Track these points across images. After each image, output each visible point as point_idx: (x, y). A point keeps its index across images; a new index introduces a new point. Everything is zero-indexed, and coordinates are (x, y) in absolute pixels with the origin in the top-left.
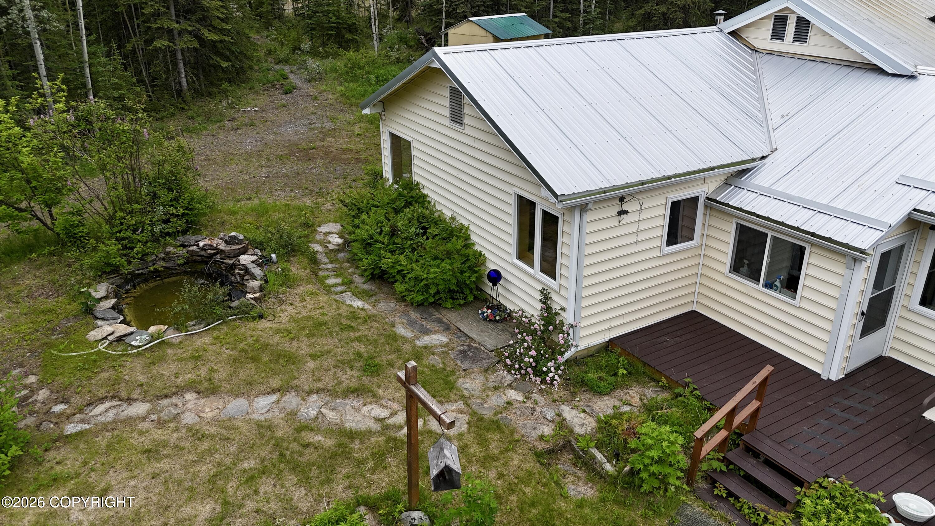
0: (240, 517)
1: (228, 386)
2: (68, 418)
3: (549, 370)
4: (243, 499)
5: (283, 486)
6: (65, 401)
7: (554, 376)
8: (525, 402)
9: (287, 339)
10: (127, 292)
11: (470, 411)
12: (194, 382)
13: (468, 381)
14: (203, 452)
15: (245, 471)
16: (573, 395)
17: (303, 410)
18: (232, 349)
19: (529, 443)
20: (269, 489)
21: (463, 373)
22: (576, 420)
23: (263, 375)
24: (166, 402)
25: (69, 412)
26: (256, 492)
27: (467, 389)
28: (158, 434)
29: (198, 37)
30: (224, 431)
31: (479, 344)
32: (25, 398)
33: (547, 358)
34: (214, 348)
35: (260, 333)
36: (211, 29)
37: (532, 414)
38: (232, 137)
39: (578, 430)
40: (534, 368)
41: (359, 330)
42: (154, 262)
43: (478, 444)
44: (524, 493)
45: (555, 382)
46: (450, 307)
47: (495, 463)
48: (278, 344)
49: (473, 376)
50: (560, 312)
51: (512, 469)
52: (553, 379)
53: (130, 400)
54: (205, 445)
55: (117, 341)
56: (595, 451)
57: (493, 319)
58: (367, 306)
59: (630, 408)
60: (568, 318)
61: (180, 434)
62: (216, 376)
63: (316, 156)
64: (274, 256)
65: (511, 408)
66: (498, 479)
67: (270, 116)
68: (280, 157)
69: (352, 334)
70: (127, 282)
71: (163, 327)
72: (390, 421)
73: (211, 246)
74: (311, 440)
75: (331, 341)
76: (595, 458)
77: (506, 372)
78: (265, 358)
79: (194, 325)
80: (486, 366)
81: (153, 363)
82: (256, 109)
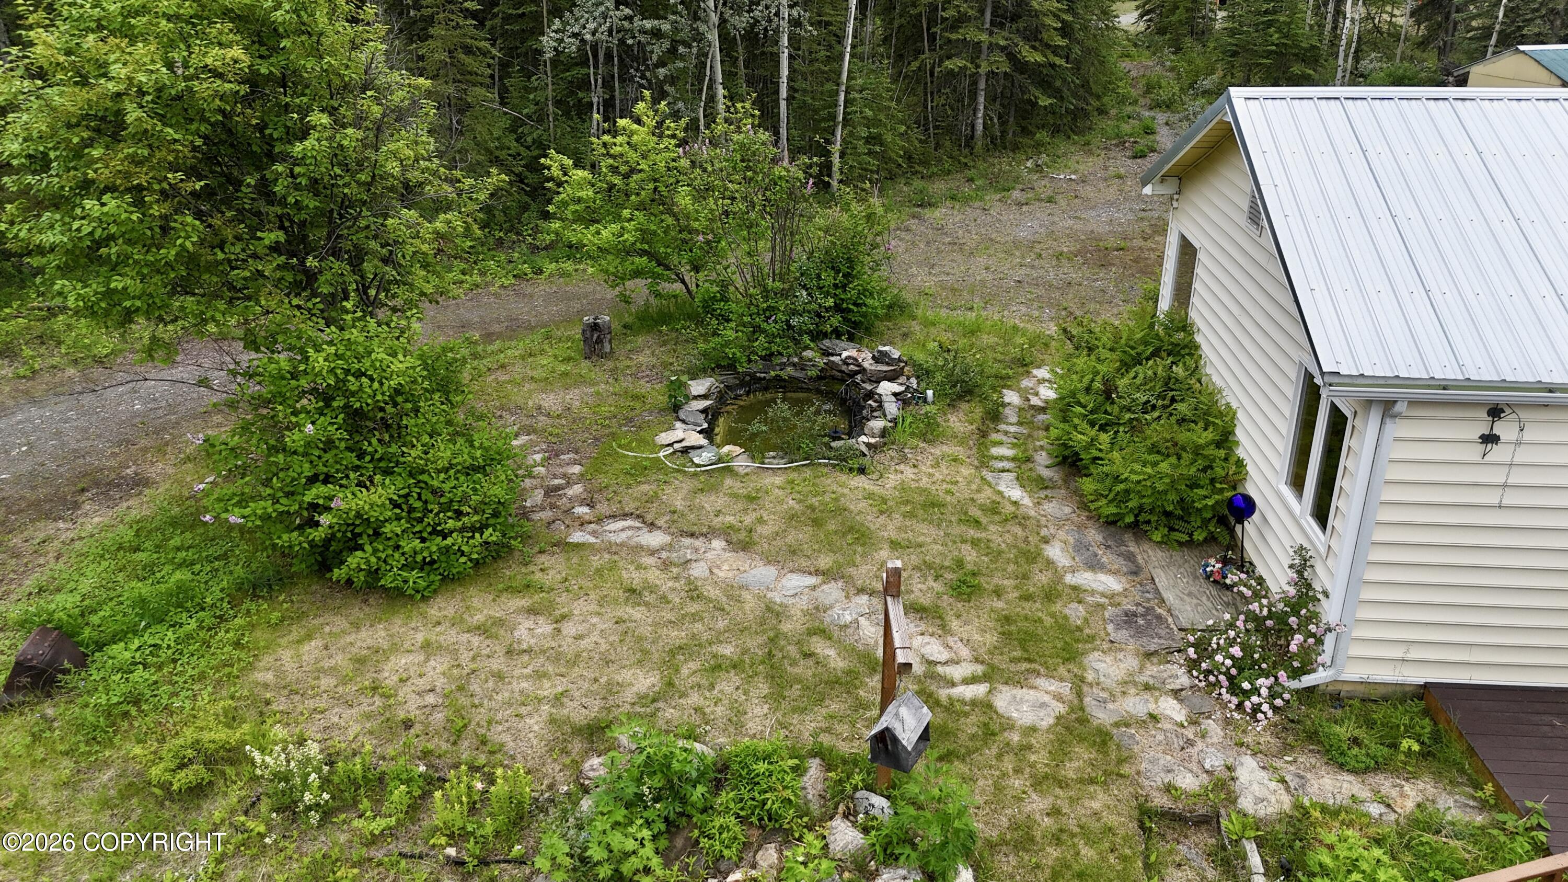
0: (674, 708)
1: (766, 546)
2: (582, 525)
3: (1256, 691)
4: (692, 688)
5: (746, 693)
6: (591, 505)
7: (1260, 704)
8: (1183, 726)
9: (875, 509)
10: (736, 398)
11: (1076, 702)
12: (731, 527)
13: (1108, 659)
14: (686, 615)
15: (715, 656)
16: (1287, 748)
17: (837, 610)
18: (800, 501)
19: (1142, 788)
20: (729, 689)
21: (1106, 646)
22: (1255, 787)
23: (816, 547)
24: (687, 541)
25: (587, 518)
26: (712, 687)
27: (1097, 671)
28: (654, 576)
29: (1012, 57)
30: (724, 599)
31: (1169, 611)
32: (558, 488)
33: (1262, 670)
34: (780, 493)
35: (846, 491)
36: (1037, 44)
37: (1183, 748)
38: (1010, 215)
39: (1246, 803)
40: (1231, 678)
41: (985, 529)
42: (783, 366)
43: (1050, 752)
44: (1078, 854)
45: (1260, 716)
46: (1159, 539)
47: (1058, 791)
48: (860, 512)
49: (1120, 656)
50: (1320, 596)
51: (1081, 811)
52: (1256, 709)
53: (652, 526)
54: (693, 608)
55: (682, 452)
56: (1251, 848)
57: (1222, 581)
58: (1027, 501)
59: (1383, 809)
60: (1330, 611)
61: (677, 585)
62: (759, 529)
63: (1117, 261)
64: (930, 393)
65: (1151, 726)
66: (1048, 814)
67: (1087, 191)
68: (1059, 256)
69: (972, 532)
70: (742, 384)
71: (738, 450)
72: (940, 669)
73: (856, 359)
74: (818, 651)
75: (933, 531)
76: (1245, 858)
77: (1183, 670)
78: (832, 526)
79: (774, 457)
80: (1153, 648)
81: (702, 490)
82: (1073, 177)
